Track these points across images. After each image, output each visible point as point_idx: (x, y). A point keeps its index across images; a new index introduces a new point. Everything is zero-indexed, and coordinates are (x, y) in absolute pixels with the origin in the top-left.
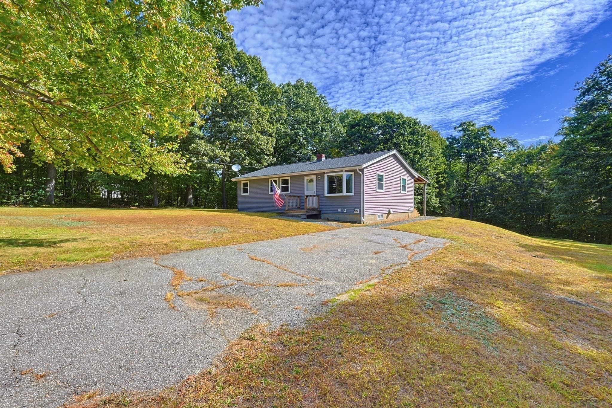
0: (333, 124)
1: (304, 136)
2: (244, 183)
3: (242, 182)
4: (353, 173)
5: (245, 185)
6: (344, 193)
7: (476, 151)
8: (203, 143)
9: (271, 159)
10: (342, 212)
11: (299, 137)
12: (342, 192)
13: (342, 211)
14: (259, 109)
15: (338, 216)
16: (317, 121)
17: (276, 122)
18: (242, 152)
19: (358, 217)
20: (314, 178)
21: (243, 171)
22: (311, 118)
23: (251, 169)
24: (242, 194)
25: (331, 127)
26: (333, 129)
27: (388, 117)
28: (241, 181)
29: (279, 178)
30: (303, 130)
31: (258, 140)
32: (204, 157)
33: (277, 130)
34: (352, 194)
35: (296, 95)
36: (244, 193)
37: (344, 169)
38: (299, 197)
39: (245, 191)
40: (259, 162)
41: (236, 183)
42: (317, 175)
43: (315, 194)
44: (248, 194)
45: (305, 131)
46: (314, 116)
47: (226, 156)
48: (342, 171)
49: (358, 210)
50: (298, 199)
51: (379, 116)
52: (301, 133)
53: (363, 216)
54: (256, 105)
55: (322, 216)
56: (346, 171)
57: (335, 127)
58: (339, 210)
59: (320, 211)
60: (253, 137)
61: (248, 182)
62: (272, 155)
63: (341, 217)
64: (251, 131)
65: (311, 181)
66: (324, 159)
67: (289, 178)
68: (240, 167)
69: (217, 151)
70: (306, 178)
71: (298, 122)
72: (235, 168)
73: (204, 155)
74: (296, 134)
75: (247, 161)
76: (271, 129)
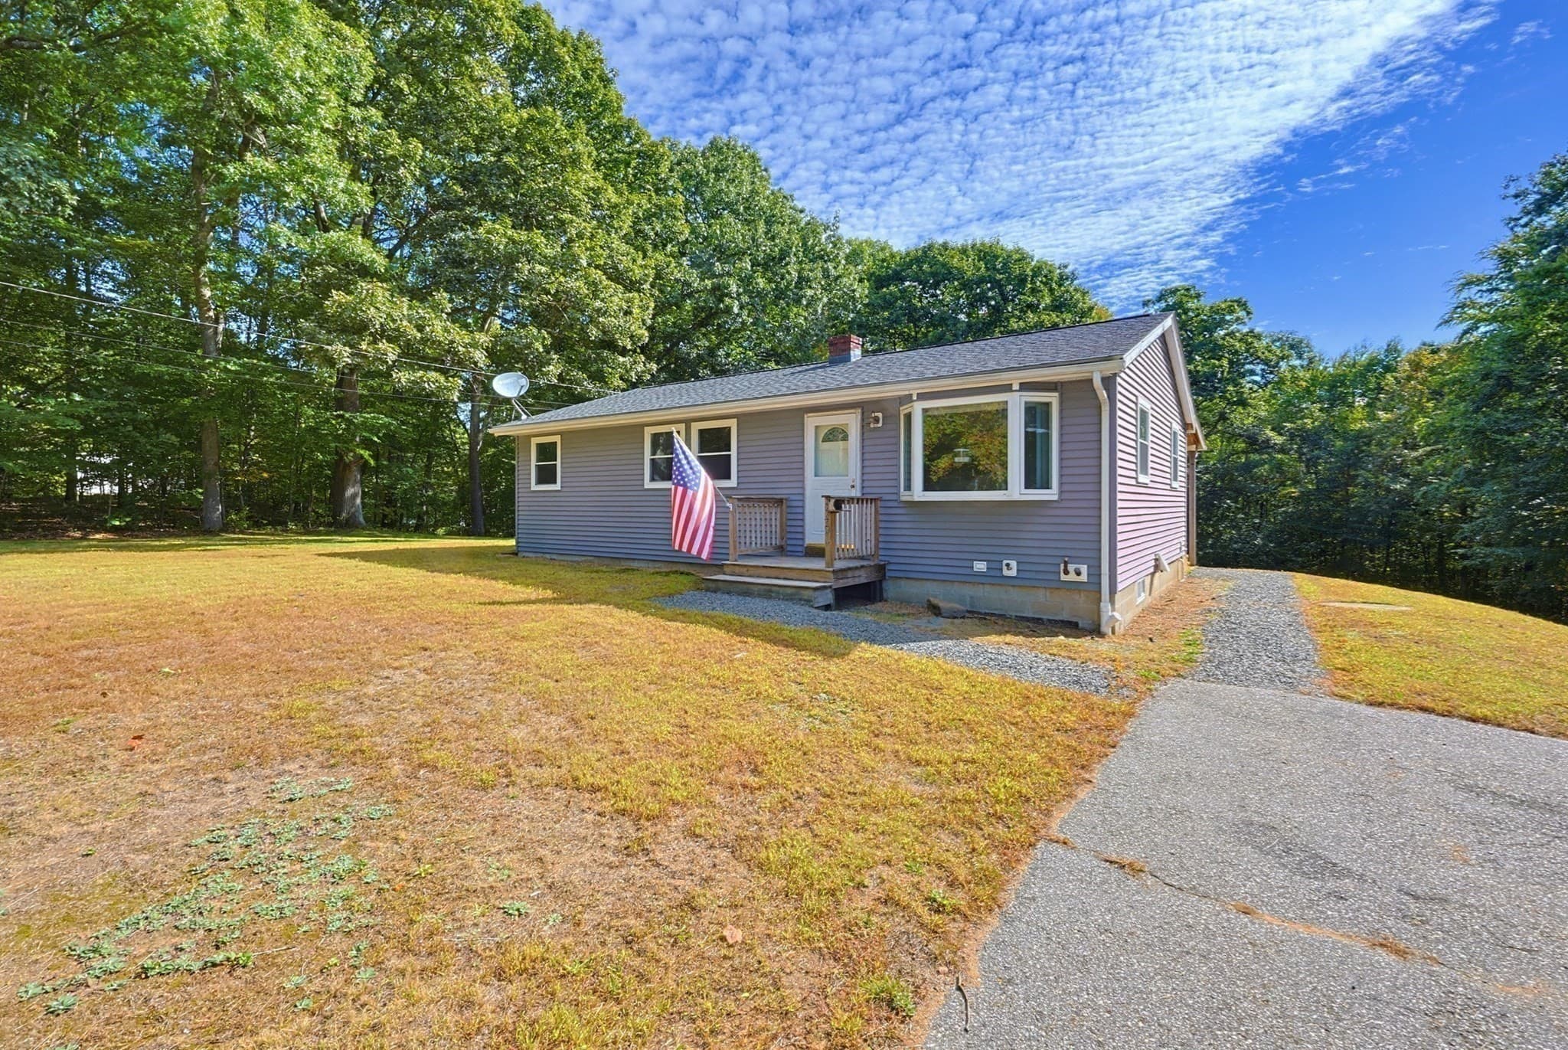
0: (830, 265)
1: (745, 299)
2: (540, 446)
3: (535, 441)
4: (1053, 398)
5: (546, 452)
6: (1016, 490)
7: (1214, 366)
8: (381, 292)
9: (642, 366)
10: (994, 576)
11: (727, 300)
12: (1004, 486)
13: (995, 567)
14: (597, 191)
15: (968, 591)
16: (784, 255)
17: (655, 247)
18: (538, 339)
19: (1081, 601)
20: (851, 421)
21: (539, 399)
22: (766, 246)
23: (567, 396)
24: (534, 487)
25: (826, 273)
26: (831, 282)
27: (986, 254)
28: (529, 437)
29: (688, 422)
30: (741, 280)
31: (596, 297)
32: (383, 345)
33: (658, 276)
34: (1051, 494)
35: (716, 171)
36: (540, 481)
37: (1015, 379)
38: (780, 501)
39: (546, 475)
40: (599, 377)
41: (508, 447)
42: (865, 408)
43: (856, 493)
44: (557, 487)
45: (746, 281)
46: (773, 238)
47: (474, 345)
48: (1007, 388)
49: (1084, 569)
50: (775, 514)
51: (964, 251)
52: (734, 288)
53: (1112, 601)
54: (590, 177)
55: (890, 589)
56: (1025, 387)
57: (837, 278)
58: (980, 566)
59: (881, 569)
60: (575, 284)
61: (557, 439)
62: (644, 349)
63: (990, 597)
64: (567, 264)
65: (835, 434)
66: (856, 353)
67: (732, 424)
68: (525, 382)
69: (438, 326)
70: (811, 422)
71: (724, 254)
72: (507, 385)
73: (383, 334)
74: (720, 293)
75: (554, 369)
76: (638, 267)
